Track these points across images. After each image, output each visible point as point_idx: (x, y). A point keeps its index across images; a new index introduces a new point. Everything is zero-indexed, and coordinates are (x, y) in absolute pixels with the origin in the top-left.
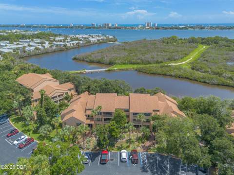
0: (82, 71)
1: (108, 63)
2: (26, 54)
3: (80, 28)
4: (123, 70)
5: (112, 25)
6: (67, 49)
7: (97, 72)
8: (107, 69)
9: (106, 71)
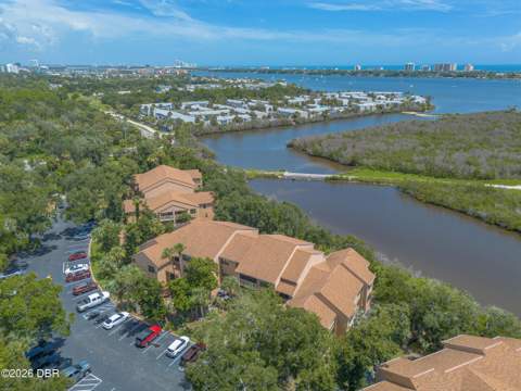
0: (277, 173)
1: (349, 162)
2: (214, 129)
3: (372, 75)
4: (367, 182)
5: (458, 68)
6: (297, 123)
7: (305, 179)
8: (329, 176)
9: (326, 179)
